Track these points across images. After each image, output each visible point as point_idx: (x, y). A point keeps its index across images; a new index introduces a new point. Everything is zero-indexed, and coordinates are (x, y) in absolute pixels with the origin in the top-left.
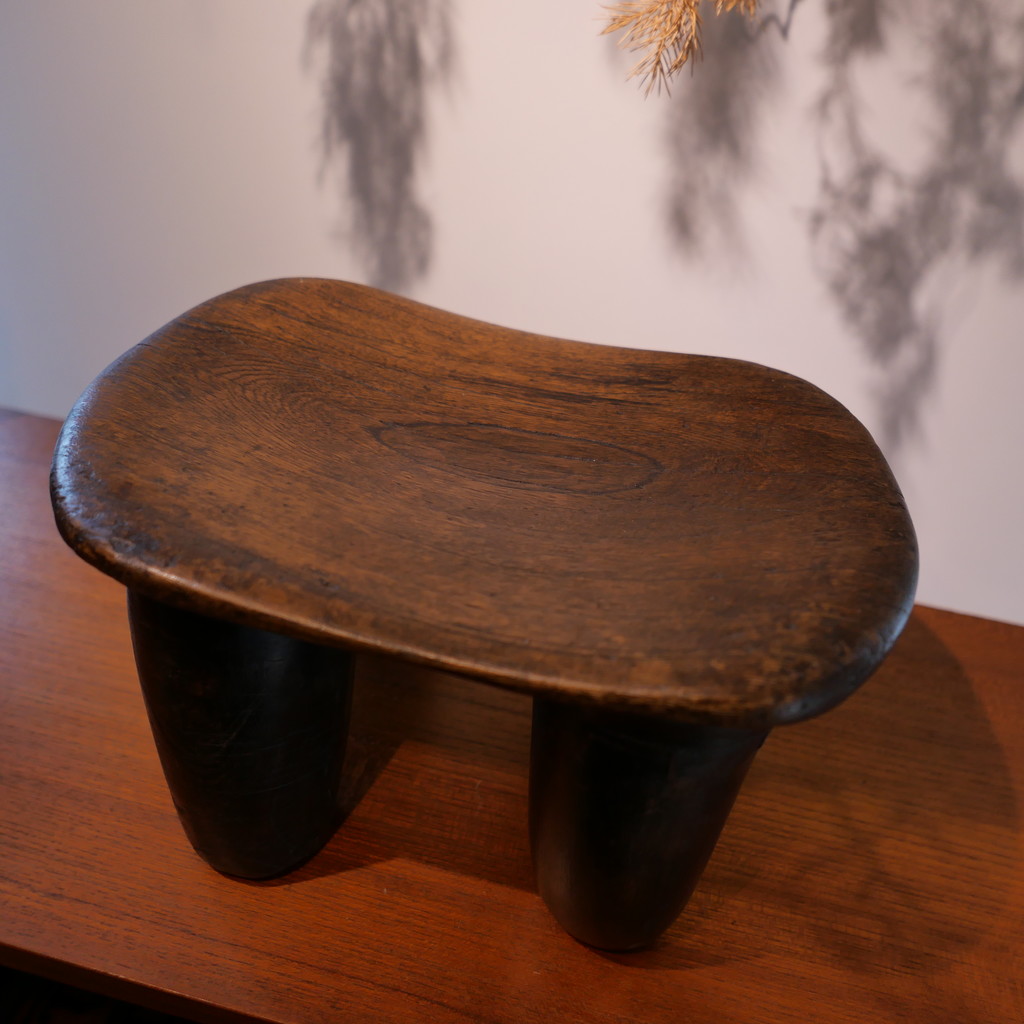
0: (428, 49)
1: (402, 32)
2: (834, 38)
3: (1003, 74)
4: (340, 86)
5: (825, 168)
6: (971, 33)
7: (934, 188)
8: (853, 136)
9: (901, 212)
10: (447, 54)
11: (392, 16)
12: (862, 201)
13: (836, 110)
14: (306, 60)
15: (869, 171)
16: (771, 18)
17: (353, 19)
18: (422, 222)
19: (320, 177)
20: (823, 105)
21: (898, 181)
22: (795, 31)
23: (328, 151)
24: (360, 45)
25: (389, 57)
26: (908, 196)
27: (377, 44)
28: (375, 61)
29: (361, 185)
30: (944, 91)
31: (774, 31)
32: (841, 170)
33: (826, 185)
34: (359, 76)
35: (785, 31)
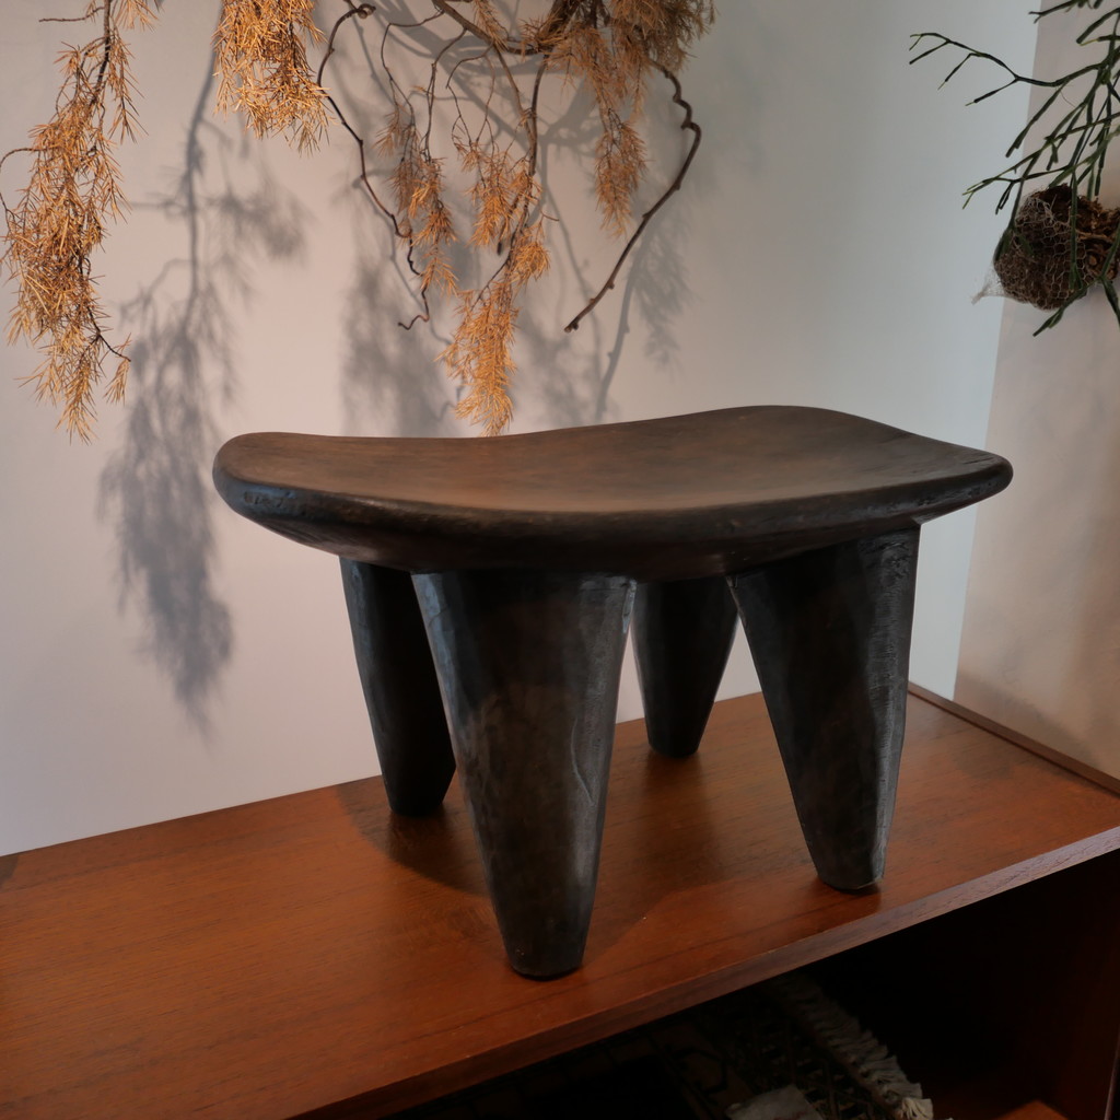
1: (185, 471)
4: (134, 524)
6: (561, 387)
11: (175, 463)
14: (101, 512)
16: (448, 404)
17: (141, 471)
18: (221, 614)
19: (122, 604)
23: (127, 580)
24: (149, 489)
25: (175, 493)
27: (165, 485)
28: (164, 497)
29: (160, 599)
31: (451, 412)
34: (151, 513)
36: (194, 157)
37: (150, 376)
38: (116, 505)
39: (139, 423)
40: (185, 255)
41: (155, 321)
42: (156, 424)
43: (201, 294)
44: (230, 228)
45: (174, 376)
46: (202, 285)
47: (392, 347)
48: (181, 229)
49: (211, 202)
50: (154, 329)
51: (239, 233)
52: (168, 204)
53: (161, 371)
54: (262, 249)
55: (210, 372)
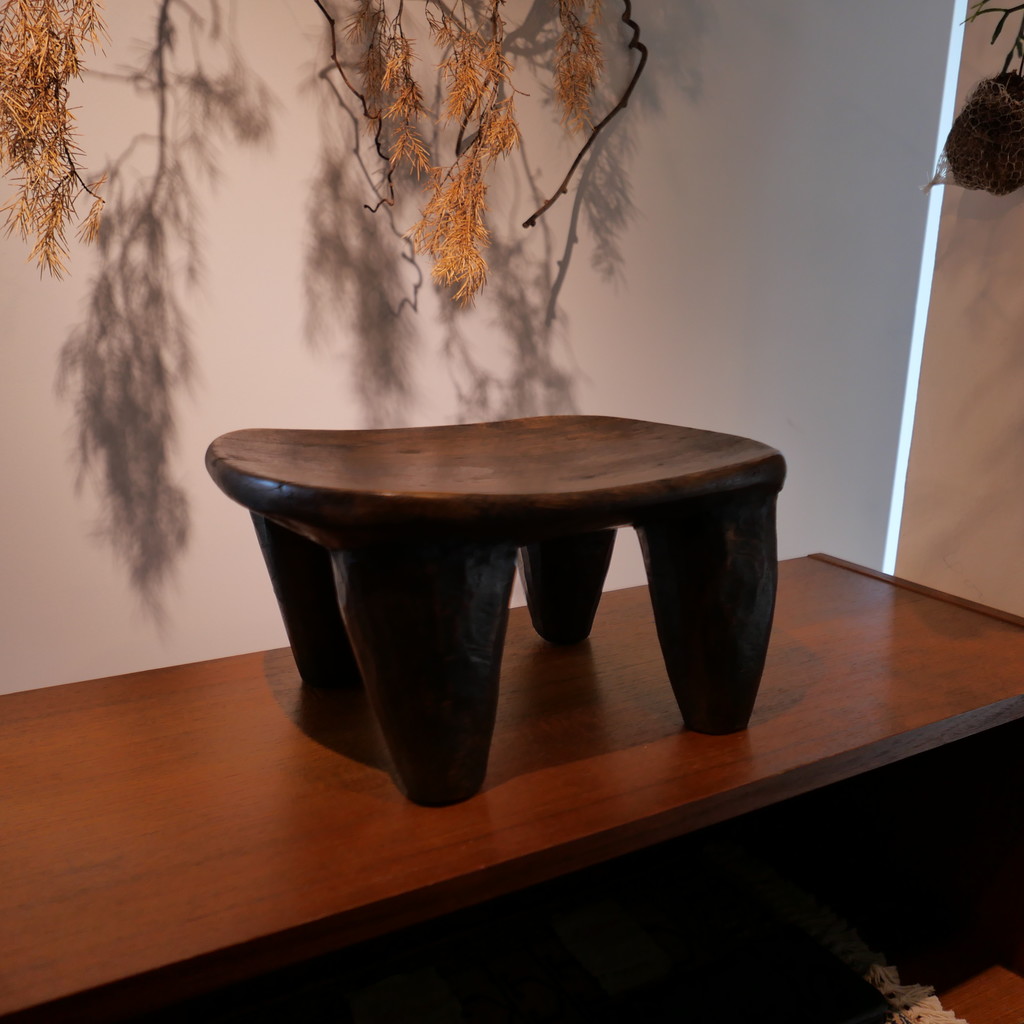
0: (170, 360)
1: (147, 351)
2: (443, 307)
3: (535, 311)
4: (94, 402)
5: (457, 387)
6: (513, 292)
7: (519, 383)
8: (468, 363)
9: (506, 404)
10: (186, 361)
11: (137, 341)
12: (483, 402)
13: (455, 350)
14: (60, 388)
15: (482, 383)
16: (406, 300)
17: (103, 348)
18: (179, 500)
19: (79, 484)
20: (447, 347)
21: (500, 386)
22: (420, 307)
23: (85, 460)
24: (110, 367)
25: (136, 373)
26: (508, 393)
27: (126, 364)
28: (125, 377)
29: (119, 483)
30: (509, 327)
31: (408, 308)
32: (467, 386)
33: (460, 397)
34: (111, 392)
35: (415, 307)
36: (165, 33)
37: (115, 251)
38: (76, 381)
39: (102, 297)
40: (154, 131)
41: (121, 195)
42: (119, 300)
43: (167, 172)
44: (199, 108)
45: (138, 253)
46: (170, 163)
47: (354, 241)
48: (151, 104)
49: (180, 80)
50: (120, 203)
51: (208, 113)
52: (137, 77)
53: (126, 247)
54: (229, 132)
55: (175, 251)
